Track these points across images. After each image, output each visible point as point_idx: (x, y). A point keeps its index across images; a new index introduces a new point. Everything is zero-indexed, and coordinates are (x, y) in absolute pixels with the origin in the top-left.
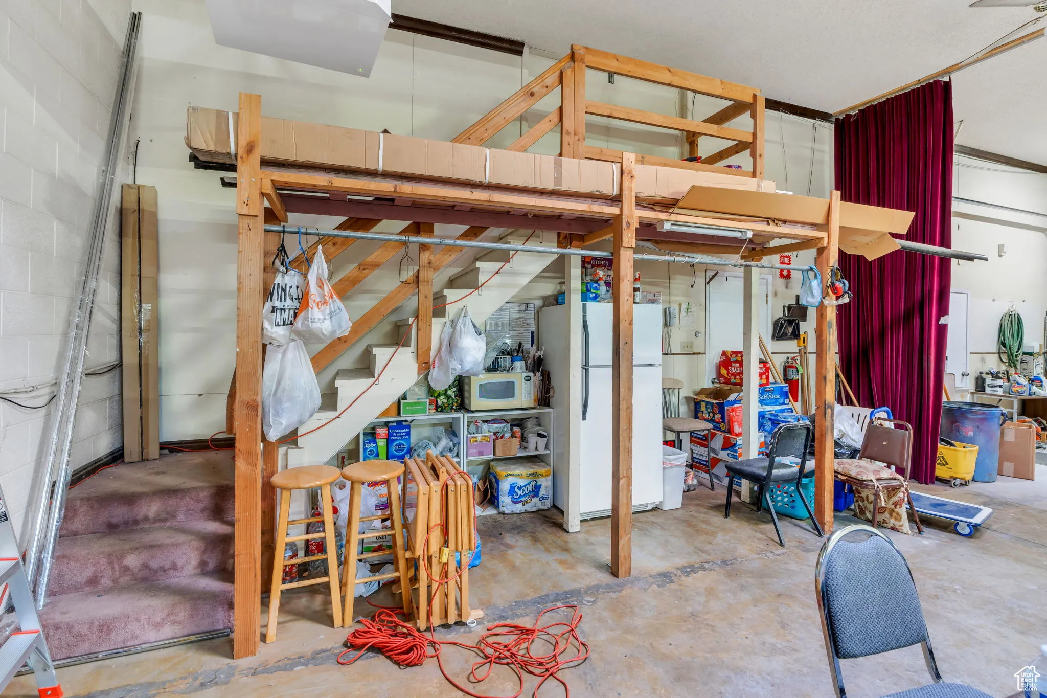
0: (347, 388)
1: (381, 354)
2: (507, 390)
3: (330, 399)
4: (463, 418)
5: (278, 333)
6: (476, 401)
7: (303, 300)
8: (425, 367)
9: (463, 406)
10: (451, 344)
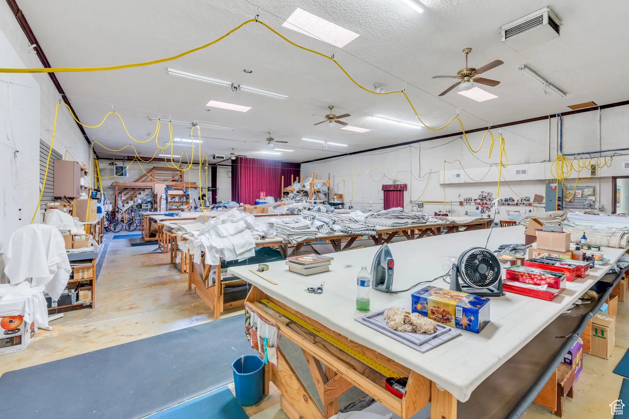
0: (125, 205)
1: (129, 201)
2: (147, 206)
3: (123, 206)
4: (141, 209)
5: (119, 199)
6: (143, 207)
7: (121, 197)
8: (134, 203)
9: (141, 208)
10: (137, 201)
